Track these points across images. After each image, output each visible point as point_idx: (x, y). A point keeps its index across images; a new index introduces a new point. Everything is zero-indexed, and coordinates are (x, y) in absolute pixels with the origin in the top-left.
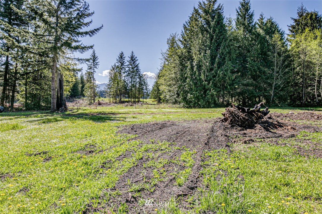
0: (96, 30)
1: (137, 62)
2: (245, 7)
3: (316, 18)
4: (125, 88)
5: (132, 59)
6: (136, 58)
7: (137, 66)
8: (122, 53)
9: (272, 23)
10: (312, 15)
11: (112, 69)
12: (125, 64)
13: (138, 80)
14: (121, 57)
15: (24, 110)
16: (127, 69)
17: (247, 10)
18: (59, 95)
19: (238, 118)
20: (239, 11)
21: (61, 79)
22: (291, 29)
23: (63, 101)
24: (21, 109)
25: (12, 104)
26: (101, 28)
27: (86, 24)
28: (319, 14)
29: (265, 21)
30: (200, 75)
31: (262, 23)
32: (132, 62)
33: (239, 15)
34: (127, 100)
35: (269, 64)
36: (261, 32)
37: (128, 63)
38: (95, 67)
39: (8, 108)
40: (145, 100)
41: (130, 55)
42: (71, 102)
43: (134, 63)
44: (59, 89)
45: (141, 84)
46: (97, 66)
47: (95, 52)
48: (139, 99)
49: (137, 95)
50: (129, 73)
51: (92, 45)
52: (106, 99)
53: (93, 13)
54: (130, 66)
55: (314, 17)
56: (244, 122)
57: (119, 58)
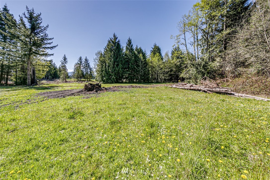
0: (54, 47)
1: (89, 62)
2: (130, 42)
3: (159, 49)
4: (83, 74)
5: (86, 60)
6: (88, 60)
7: (89, 64)
8: (81, 57)
9: (141, 49)
10: (157, 47)
11: (75, 64)
12: (82, 63)
13: (89, 70)
14: (80, 59)
15: (15, 85)
16: (84, 65)
17: (130, 43)
18: (33, 78)
19: (88, 88)
20: (127, 43)
21: (34, 70)
22: (151, 52)
23: (35, 80)
24: (13, 85)
25: (7, 82)
26: (57, 46)
27: (49, 43)
28: (159, 47)
29: (138, 48)
30: (109, 70)
31: (137, 49)
32: (86, 62)
33: (127, 45)
34: (83, 80)
35: (138, 66)
36: (136, 52)
37: (84, 62)
38: (66, 63)
39: (4, 84)
40: (92, 80)
41: (85, 58)
42: (53, 81)
43: (87, 62)
44: (32, 74)
45: (91, 72)
46: (67, 63)
47: (66, 56)
48: (90, 79)
49: (89, 78)
50: (84, 67)
51: (53, 54)
52: (72, 79)
53: (53, 38)
54: (85, 64)
55: (158, 48)
56: (90, 89)
57: (79, 59)
